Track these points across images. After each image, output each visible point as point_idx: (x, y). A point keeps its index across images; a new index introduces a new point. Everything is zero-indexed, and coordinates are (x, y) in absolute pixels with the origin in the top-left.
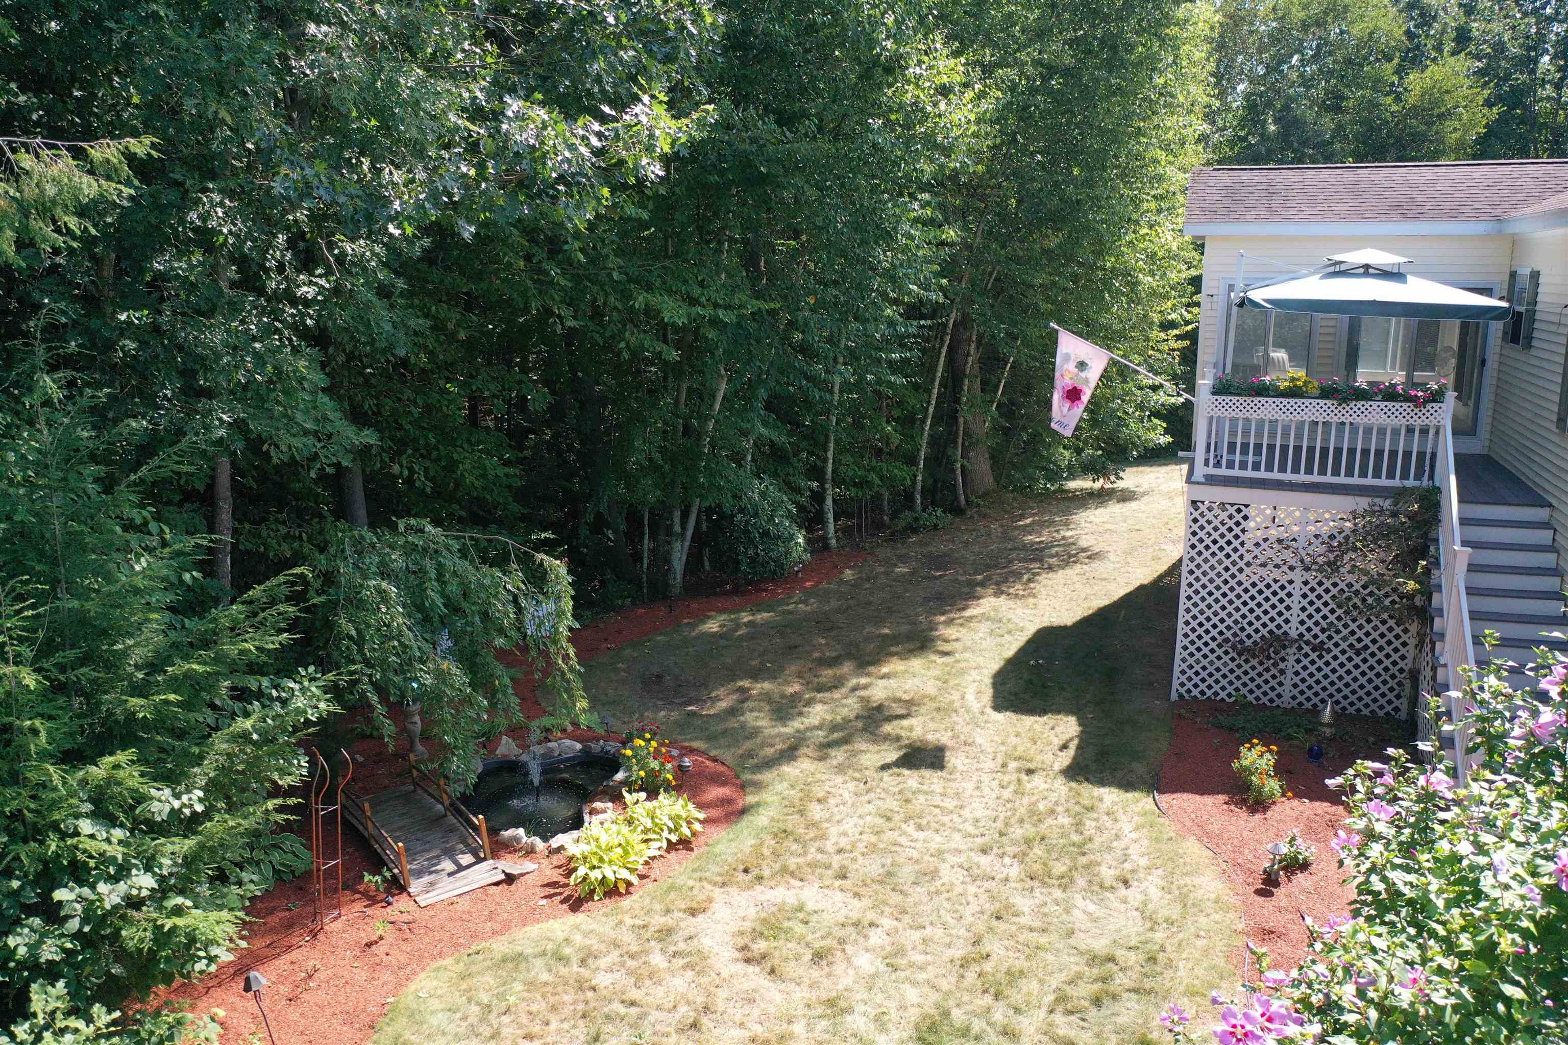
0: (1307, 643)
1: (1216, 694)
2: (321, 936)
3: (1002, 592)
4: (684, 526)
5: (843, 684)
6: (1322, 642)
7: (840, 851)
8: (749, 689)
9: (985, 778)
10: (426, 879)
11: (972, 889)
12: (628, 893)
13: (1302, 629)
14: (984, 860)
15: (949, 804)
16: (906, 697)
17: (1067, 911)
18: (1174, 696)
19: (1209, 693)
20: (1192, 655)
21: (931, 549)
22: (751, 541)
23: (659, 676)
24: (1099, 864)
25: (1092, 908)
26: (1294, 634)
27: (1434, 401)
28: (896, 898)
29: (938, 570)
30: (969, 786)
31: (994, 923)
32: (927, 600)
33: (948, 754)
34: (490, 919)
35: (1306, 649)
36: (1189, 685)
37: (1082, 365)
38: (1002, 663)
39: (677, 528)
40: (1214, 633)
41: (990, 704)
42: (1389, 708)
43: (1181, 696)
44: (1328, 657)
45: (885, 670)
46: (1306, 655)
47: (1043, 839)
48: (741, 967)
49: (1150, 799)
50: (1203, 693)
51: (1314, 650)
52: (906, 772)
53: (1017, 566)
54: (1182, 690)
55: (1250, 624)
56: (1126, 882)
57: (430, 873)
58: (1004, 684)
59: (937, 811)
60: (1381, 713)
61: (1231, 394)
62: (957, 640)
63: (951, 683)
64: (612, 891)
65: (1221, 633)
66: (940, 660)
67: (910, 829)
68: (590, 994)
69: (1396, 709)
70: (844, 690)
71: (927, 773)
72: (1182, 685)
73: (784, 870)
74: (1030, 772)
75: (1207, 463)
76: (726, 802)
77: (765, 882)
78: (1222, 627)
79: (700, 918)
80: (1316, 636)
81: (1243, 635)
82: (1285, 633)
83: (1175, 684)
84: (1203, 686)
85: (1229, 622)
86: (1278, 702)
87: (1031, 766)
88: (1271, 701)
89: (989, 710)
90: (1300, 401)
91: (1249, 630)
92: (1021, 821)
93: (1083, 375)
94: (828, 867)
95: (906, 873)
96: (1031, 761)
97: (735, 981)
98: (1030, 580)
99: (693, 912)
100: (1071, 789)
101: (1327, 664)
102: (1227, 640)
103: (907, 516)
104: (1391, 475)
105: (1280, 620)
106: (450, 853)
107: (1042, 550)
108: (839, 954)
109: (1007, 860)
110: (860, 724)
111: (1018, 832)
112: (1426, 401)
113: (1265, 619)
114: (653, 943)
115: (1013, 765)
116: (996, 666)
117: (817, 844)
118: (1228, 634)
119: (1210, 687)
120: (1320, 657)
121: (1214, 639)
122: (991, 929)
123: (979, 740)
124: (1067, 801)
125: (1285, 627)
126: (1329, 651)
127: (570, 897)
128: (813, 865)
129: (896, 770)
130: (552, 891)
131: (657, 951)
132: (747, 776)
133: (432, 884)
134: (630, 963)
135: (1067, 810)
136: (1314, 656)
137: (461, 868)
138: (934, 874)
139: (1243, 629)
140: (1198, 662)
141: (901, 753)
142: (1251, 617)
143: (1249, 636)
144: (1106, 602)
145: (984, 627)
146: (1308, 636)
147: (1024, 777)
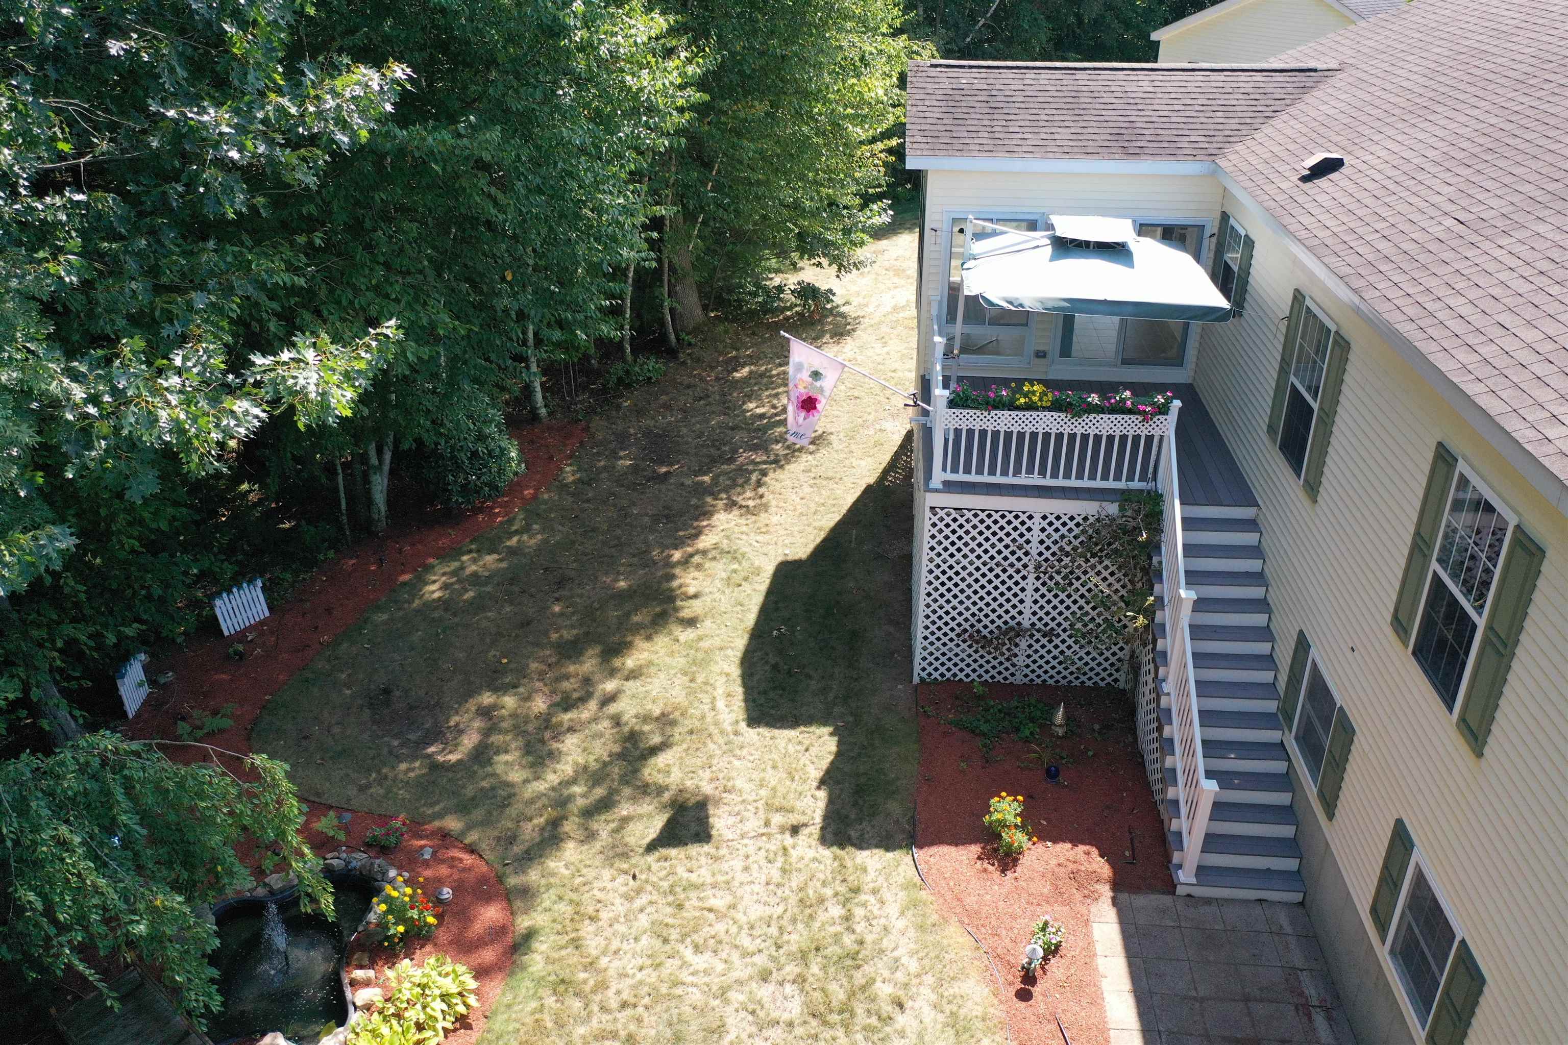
0: (1039, 631)
1: (955, 675)
3: (734, 504)
4: (380, 457)
5: (589, 696)
6: (1052, 629)
7: (624, 1005)
8: (493, 707)
9: (751, 847)
13: (1034, 619)
14: (765, 992)
15: (720, 901)
16: (657, 712)
18: (916, 680)
19: (948, 675)
20: (932, 644)
21: (650, 423)
22: (459, 467)
23: (387, 691)
24: (873, 981)
26: (1026, 624)
27: (1161, 413)
29: (661, 463)
30: (738, 864)
32: (656, 520)
33: (711, 811)
35: (1038, 636)
36: (930, 669)
37: (816, 375)
39: (374, 461)
40: (953, 624)
41: (741, 716)
42: (1109, 680)
43: (922, 679)
44: (1057, 641)
45: (630, 663)
46: (1038, 641)
47: (817, 949)
49: (910, 857)
50: (942, 675)
51: (1044, 636)
52: (673, 852)
53: (744, 457)
54: (924, 674)
55: (987, 616)
56: (901, 1006)
58: (752, 675)
59: (712, 916)
60: (1102, 684)
61: (968, 407)
62: (696, 596)
63: (699, 680)
65: (959, 625)
66: (684, 636)
67: (688, 954)
69: (1116, 680)
70: (593, 704)
72: (924, 669)
74: (795, 830)
75: (944, 469)
76: (496, 933)
78: (960, 619)
80: (1046, 625)
81: (979, 626)
82: (1019, 624)
83: (917, 669)
84: (942, 670)
85: (967, 614)
86: (1011, 679)
87: (793, 819)
88: (1005, 679)
89: (743, 726)
90: (1034, 414)
91: (986, 621)
92: (794, 920)
93: (818, 384)
94: (615, 1035)
95: (694, 1029)
96: (792, 810)
98: (759, 484)
100: (835, 858)
101: (1056, 647)
102: (965, 631)
103: (618, 368)
104: (1118, 478)
105: (1013, 612)
107: (764, 429)
109: (788, 989)
110: (615, 770)
111: (794, 940)
112: (1153, 414)
113: (1000, 611)
115: (777, 819)
117: (598, 998)
118: (966, 626)
119: (949, 670)
120: (1050, 641)
121: (952, 630)
123: (739, 784)
124: (834, 879)
125: (1019, 618)
126: (1058, 636)
128: (600, 1036)
129: (663, 852)
132: (513, 881)
135: (836, 894)
136: (1044, 641)
138: (721, 1029)
139: (979, 621)
140: (938, 649)
141: (665, 818)
142: (987, 610)
143: (985, 627)
144: (837, 518)
145: (720, 568)
146: (1039, 625)
147: (788, 840)
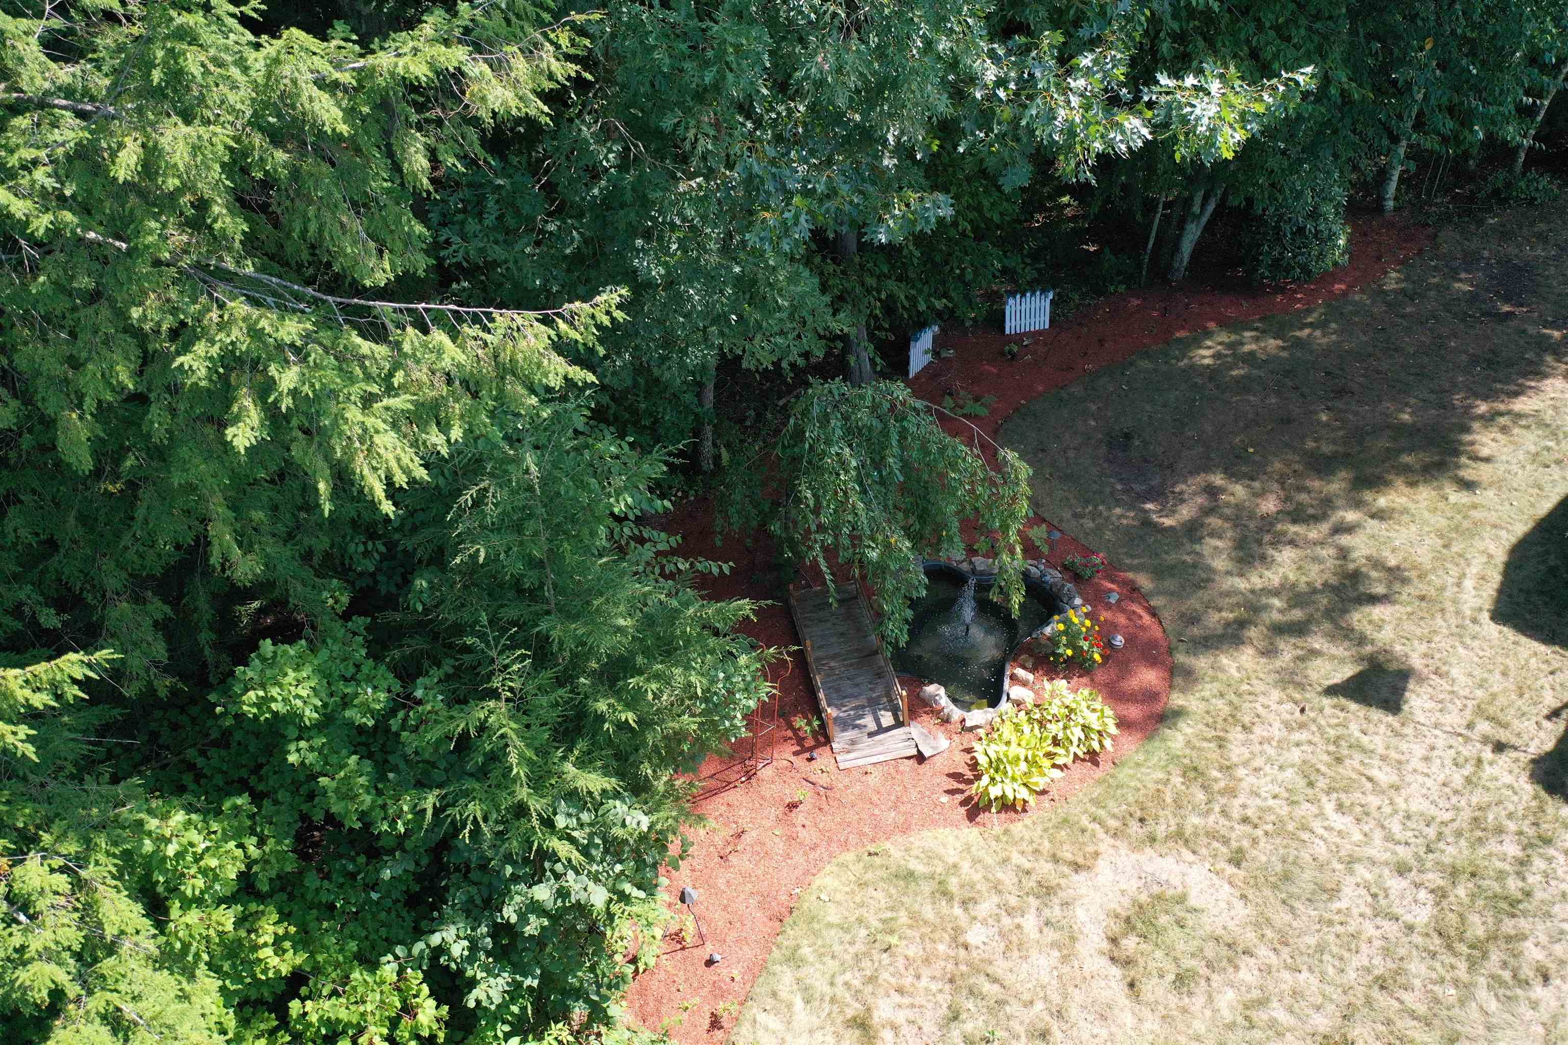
2: (753, 781)
4: (1203, 206)
5: (1324, 517)
7: (1245, 820)
8: (1222, 490)
9: (1441, 741)
10: (850, 734)
11: (1369, 929)
12: (1024, 810)
14: (1396, 884)
15: (1384, 776)
16: (1392, 562)
17: (1462, 1002)
21: (1512, 250)
22: (1279, 239)
23: (1128, 436)
24: (1525, 938)
25: (1493, 1006)
28: (1282, 917)
29: (1507, 300)
30: (1419, 751)
31: (1376, 993)
32: (1474, 360)
33: (1411, 685)
34: (895, 807)
38: (1531, 525)
39: (1196, 208)
41: (1488, 605)
45: (1382, 502)
47: (1473, 875)
48: (1104, 962)
52: (1353, 706)
56: (1546, 978)
57: (855, 727)
58: (1519, 567)
59: (1369, 785)
62: (1487, 460)
63: (1455, 548)
64: (1008, 806)
66: (1456, 497)
67: (1329, 807)
68: (962, 952)
70: (1325, 527)
71: (1376, 714)
73: (1179, 835)
74: (1500, 747)
76: (1150, 696)
77: (1157, 845)
79: (1082, 876)
87: (1503, 736)
89: (1485, 616)
92: (1459, 834)
94: (1226, 841)
95: (1306, 878)
96: (1505, 726)
97: (1094, 984)
99: (1077, 867)
100: (1535, 797)
103: (1500, 177)
106: (873, 705)
108: (1203, 983)
109: (1422, 894)
110: (1323, 601)
111: (1451, 853)
114: (1031, 899)
115: (1484, 727)
116: (1521, 529)
117: (1223, 801)
122: (1369, 1001)
123: (1455, 672)
124: (1525, 817)
127: (970, 798)
128: (1212, 835)
129: (1343, 701)
130: (956, 785)
131: (1033, 910)
132: (1181, 658)
133: (853, 742)
134: (1006, 921)
135: (1520, 833)
137: (881, 730)
138: (1334, 893)
141: (1359, 668)
145: (1530, 440)
147: (1487, 754)
